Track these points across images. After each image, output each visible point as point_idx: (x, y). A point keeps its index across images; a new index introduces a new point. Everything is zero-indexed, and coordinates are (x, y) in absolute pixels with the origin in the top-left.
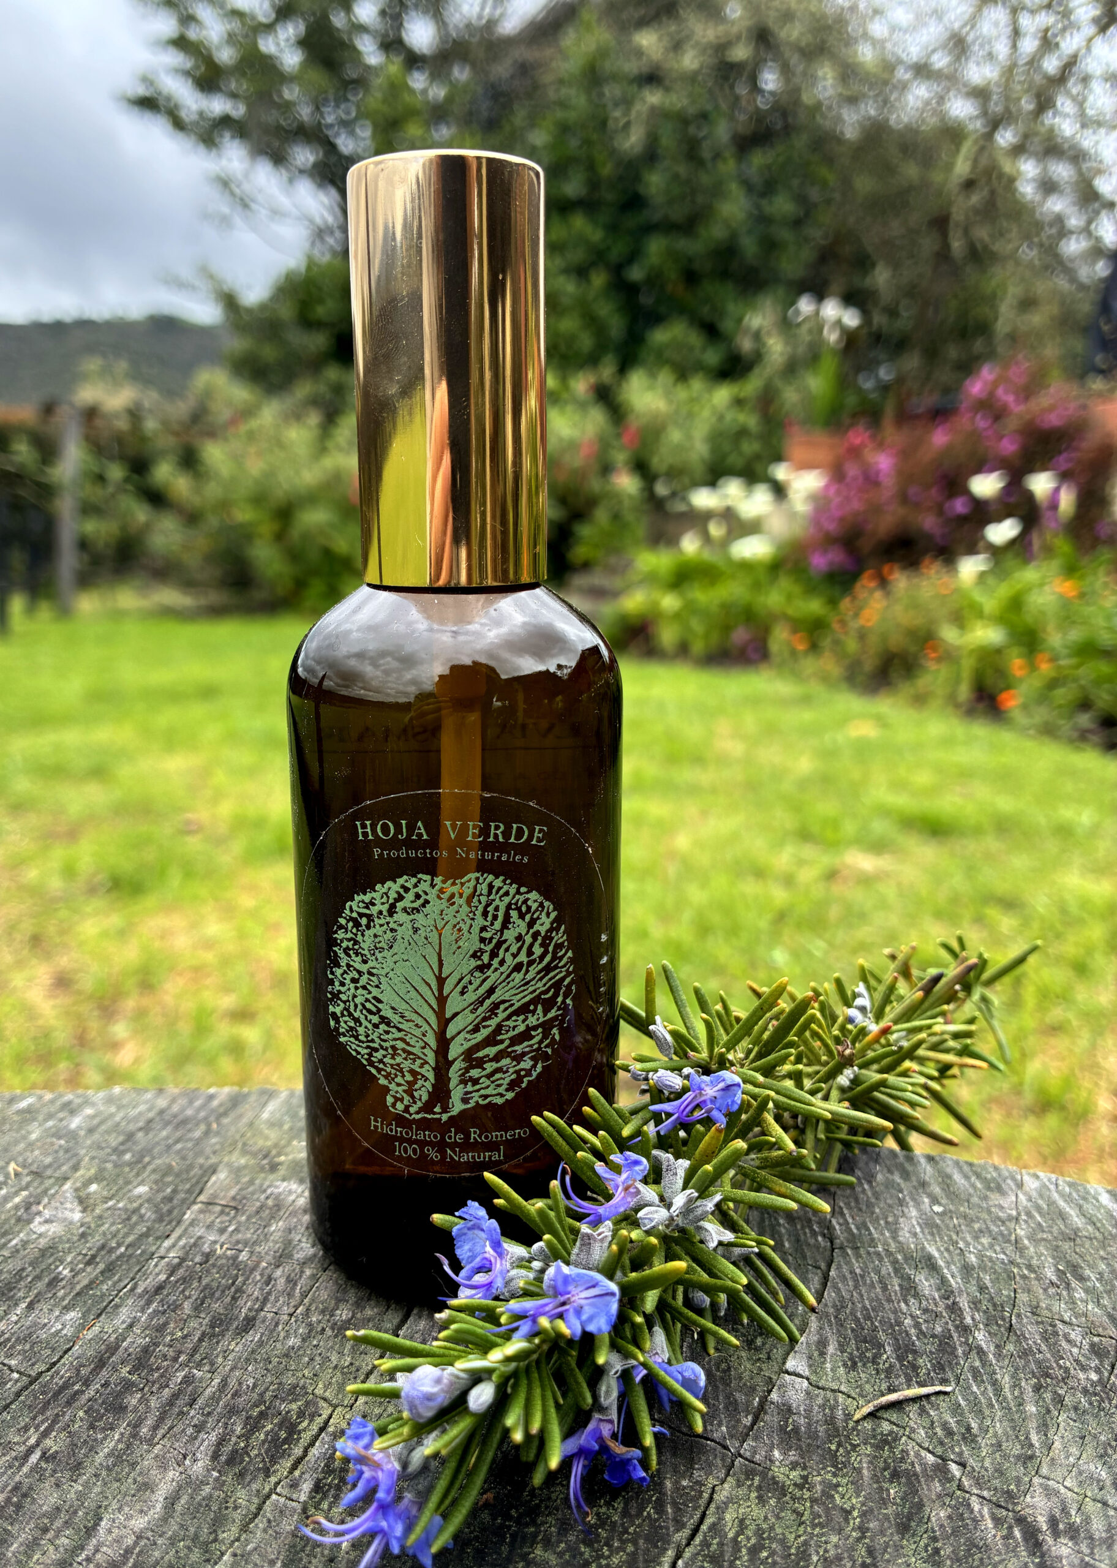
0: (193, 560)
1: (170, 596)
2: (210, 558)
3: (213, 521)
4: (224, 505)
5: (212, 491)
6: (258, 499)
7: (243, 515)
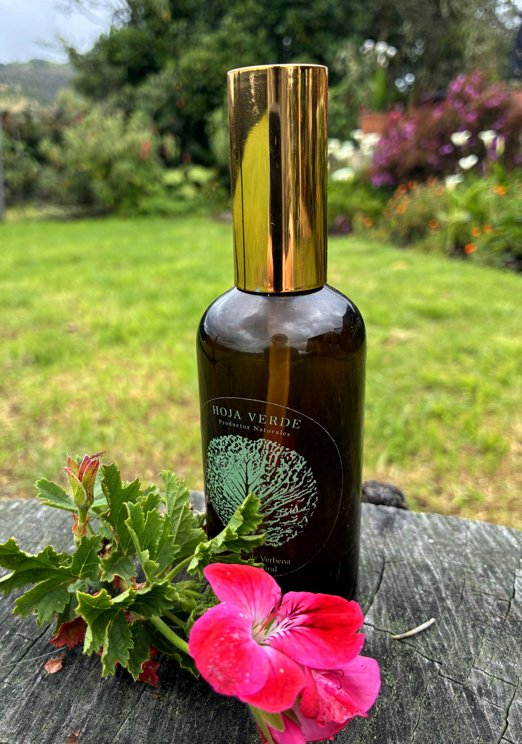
0: (62, 190)
1: (53, 210)
2: (71, 190)
3: (72, 170)
4: (77, 162)
5: (71, 154)
6: (94, 158)
7: (86, 166)
